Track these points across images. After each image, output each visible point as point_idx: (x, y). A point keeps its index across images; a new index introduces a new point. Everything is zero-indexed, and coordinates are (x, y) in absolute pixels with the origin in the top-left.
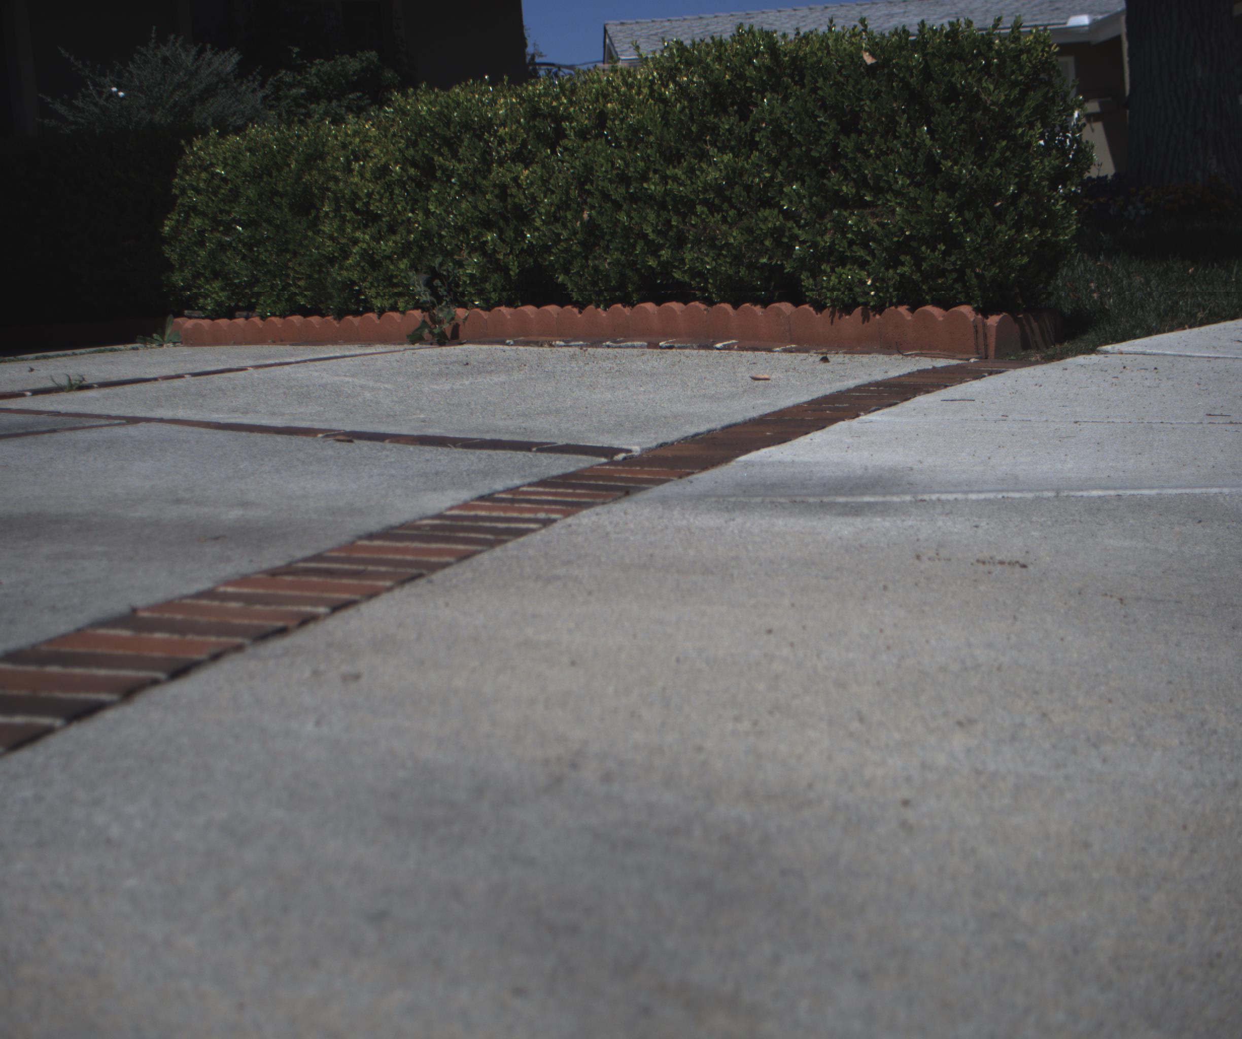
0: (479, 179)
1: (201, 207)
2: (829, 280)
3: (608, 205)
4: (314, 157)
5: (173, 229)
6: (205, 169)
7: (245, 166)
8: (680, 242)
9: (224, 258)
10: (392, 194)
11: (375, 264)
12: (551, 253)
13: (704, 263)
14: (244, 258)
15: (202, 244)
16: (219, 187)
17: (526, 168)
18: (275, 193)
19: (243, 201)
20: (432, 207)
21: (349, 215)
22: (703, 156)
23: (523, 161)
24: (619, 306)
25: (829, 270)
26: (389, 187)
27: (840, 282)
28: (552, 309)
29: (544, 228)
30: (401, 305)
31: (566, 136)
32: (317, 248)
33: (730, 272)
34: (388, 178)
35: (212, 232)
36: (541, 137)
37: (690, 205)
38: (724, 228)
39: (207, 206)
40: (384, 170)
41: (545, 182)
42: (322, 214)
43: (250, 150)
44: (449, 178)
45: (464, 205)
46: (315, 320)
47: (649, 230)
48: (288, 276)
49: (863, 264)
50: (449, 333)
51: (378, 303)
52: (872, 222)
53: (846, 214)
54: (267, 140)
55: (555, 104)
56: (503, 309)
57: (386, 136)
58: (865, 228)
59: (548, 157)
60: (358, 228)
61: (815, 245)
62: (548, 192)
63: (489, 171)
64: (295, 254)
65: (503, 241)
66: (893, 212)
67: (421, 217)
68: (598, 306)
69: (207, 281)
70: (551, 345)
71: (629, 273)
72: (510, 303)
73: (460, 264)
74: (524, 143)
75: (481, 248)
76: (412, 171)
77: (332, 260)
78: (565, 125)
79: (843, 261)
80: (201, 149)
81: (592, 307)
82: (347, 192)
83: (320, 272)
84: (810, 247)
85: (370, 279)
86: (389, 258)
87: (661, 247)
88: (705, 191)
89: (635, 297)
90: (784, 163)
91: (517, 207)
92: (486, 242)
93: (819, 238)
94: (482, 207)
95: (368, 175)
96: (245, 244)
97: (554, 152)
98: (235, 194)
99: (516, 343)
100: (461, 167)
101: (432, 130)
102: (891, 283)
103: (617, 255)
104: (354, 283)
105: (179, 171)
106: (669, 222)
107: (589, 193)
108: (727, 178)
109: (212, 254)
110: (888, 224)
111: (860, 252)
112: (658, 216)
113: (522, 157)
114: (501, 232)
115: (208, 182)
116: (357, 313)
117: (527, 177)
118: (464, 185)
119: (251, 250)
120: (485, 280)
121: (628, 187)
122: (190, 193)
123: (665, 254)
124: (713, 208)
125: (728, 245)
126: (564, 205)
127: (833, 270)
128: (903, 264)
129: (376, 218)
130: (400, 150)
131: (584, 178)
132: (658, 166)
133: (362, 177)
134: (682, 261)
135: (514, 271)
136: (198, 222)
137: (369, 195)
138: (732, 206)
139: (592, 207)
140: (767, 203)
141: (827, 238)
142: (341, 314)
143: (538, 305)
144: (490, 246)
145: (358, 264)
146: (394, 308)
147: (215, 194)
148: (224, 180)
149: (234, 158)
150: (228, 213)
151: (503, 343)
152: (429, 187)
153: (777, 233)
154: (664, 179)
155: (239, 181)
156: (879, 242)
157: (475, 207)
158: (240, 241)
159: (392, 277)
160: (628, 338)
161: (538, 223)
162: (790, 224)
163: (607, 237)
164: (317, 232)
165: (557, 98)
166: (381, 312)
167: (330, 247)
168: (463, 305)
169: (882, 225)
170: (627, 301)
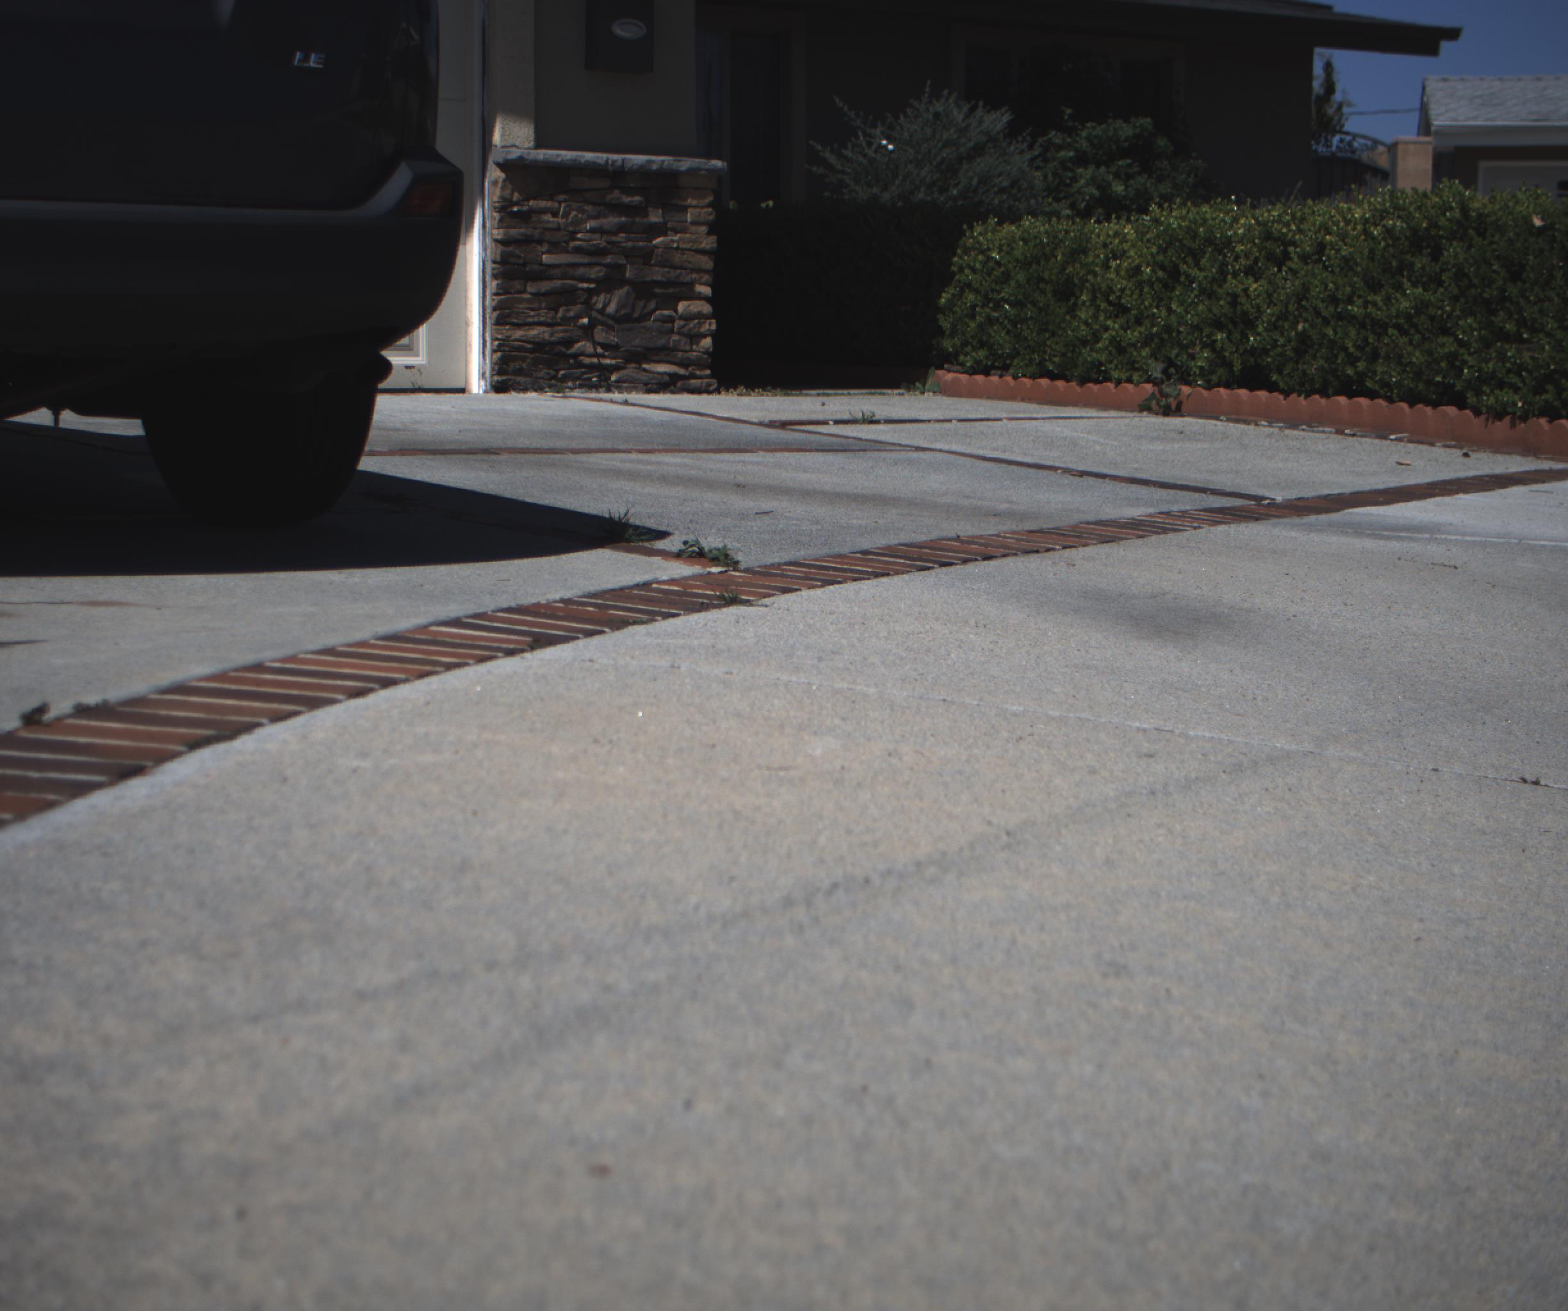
0: (1215, 287)
1: (975, 285)
2: (1488, 400)
3: (1320, 320)
4: (1079, 251)
5: (948, 300)
6: (982, 252)
7: (1017, 253)
8: (1374, 356)
9: (991, 331)
10: (1141, 291)
11: (1121, 350)
12: (1268, 356)
13: (1391, 376)
14: (1008, 332)
15: (973, 317)
16: (993, 269)
17: (1256, 281)
18: (1041, 280)
19: (1013, 283)
20: (1174, 306)
21: (1103, 305)
22: (1399, 287)
23: (1254, 275)
24: (1317, 397)
25: (1488, 391)
26: (1140, 285)
27: (1496, 402)
28: (1262, 394)
29: (1264, 334)
30: (1135, 378)
31: (1291, 259)
32: (1073, 331)
33: (1412, 386)
34: (1139, 277)
35: (982, 307)
36: (1270, 257)
37: (1384, 326)
38: (1410, 349)
39: (981, 284)
40: (1137, 270)
41: (1270, 295)
42: (1080, 302)
43: (1023, 239)
44: (1191, 283)
45: (1201, 308)
46: (1060, 384)
47: (1350, 345)
48: (1045, 352)
49: (1516, 390)
50: (1173, 407)
51: (1115, 374)
52: (1526, 355)
53: (1507, 347)
54: (1039, 232)
55: (1284, 230)
56: (1222, 390)
57: (1141, 240)
58: (1521, 360)
59: (1274, 275)
60: (1110, 317)
61: (1480, 370)
62: (1271, 303)
63: (1225, 280)
64: (1053, 334)
65: (1231, 341)
66: (1543, 348)
67: (1164, 313)
68: (1299, 395)
69: (974, 349)
70: (1257, 425)
71: (1331, 378)
72: (1228, 386)
73: (1192, 357)
74: (1256, 260)
75: (1211, 345)
76: (1160, 274)
77: (1084, 342)
78: (1291, 249)
79: (1501, 385)
80: (980, 234)
81: (1295, 395)
82: (1104, 286)
83: (1073, 351)
84: (1476, 371)
85: (1115, 362)
86: (1134, 345)
87: (1358, 359)
88: (1397, 316)
89: (1330, 391)
90: (1462, 300)
91: (1245, 314)
92: (1215, 341)
93: (1483, 365)
94: (1215, 310)
95: (1123, 273)
96: (1010, 321)
97: (1280, 270)
98: (1006, 277)
99: (1228, 420)
100: (1201, 275)
101: (1181, 241)
102: (1537, 407)
103: (1321, 362)
104: (1101, 364)
105: (959, 251)
106: (1366, 339)
107: (1304, 307)
108: (1416, 308)
109: (981, 326)
110: (1538, 359)
111: (1514, 379)
112: (1358, 333)
113: (1252, 271)
114: (1229, 333)
115: (984, 264)
116: (1097, 382)
117: (1256, 290)
118: (1202, 291)
119: (1015, 325)
120: (1212, 372)
121: (1337, 306)
122: (967, 271)
123: (1361, 365)
124: (1403, 332)
125: (1411, 363)
126: (1283, 316)
127: (1492, 391)
128: (1547, 392)
129: (1125, 310)
130: (1153, 255)
131: (1302, 295)
132: (1361, 293)
133: (1118, 273)
134: (1375, 373)
135: (1237, 367)
136: (970, 297)
137: (1122, 290)
138: (1418, 332)
139: (1306, 321)
140: (1445, 332)
141: (1491, 365)
142: (1083, 381)
143: (1251, 389)
144: (1219, 344)
145: (1106, 348)
146: (1129, 380)
147: (989, 274)
148: (998, 263)
149: (1008, 245)
150: (999, 292)
151: (1217, 419)
152: (1173, 289)
153: (1452, 358)
154: (1366, 304)
155: (1011, 266)
156: (1530, 372)
157: (1210, 310)
158: (1006, 317)
159: (1134, 362)
160: (1321, 424)
161: (1260, 329)
162: (1462, 351)
163: (1316, 347)
164: (1074, 317)
165: (1287, 225)
166: (1118, 382)
167: (1084, 331)
168: (1188, 384)
169: (1532, 358)
170: (1324, 393)
